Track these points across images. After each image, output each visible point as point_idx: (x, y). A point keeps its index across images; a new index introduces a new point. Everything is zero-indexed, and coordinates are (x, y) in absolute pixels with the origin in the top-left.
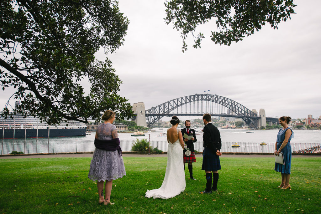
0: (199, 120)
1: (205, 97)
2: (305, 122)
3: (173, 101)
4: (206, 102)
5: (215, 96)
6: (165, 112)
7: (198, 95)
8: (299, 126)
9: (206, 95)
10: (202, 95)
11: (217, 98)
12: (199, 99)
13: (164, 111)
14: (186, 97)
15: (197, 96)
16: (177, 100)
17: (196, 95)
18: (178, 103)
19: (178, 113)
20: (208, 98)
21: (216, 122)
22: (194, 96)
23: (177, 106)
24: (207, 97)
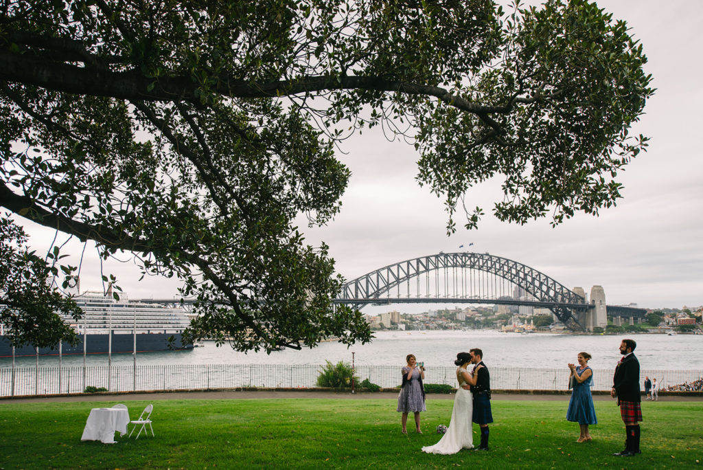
0: (447, 311)
1: (462, 259)
2: (701, 317)
3: (389, 268)
4: (464, 272)
5: (487, 258)
6: (370, 294)
7: (446, 256)
8: (686, 326)
9: (465, 255)
10: (455, 255)
11: (489, 262)
12: (449, 264)
13: (367, 293)
14: (418, 261)
15: (442, 258)
16: (396, 266)
17: (442, 254)
18: (398, 275)
19: (398, 296)
20: (468, 263)
21: (489, 318)
22: (437, 256)
23: (398, 280)
24: (467, 258)
